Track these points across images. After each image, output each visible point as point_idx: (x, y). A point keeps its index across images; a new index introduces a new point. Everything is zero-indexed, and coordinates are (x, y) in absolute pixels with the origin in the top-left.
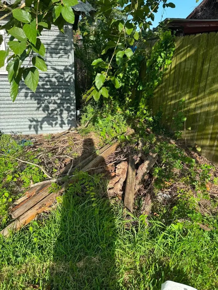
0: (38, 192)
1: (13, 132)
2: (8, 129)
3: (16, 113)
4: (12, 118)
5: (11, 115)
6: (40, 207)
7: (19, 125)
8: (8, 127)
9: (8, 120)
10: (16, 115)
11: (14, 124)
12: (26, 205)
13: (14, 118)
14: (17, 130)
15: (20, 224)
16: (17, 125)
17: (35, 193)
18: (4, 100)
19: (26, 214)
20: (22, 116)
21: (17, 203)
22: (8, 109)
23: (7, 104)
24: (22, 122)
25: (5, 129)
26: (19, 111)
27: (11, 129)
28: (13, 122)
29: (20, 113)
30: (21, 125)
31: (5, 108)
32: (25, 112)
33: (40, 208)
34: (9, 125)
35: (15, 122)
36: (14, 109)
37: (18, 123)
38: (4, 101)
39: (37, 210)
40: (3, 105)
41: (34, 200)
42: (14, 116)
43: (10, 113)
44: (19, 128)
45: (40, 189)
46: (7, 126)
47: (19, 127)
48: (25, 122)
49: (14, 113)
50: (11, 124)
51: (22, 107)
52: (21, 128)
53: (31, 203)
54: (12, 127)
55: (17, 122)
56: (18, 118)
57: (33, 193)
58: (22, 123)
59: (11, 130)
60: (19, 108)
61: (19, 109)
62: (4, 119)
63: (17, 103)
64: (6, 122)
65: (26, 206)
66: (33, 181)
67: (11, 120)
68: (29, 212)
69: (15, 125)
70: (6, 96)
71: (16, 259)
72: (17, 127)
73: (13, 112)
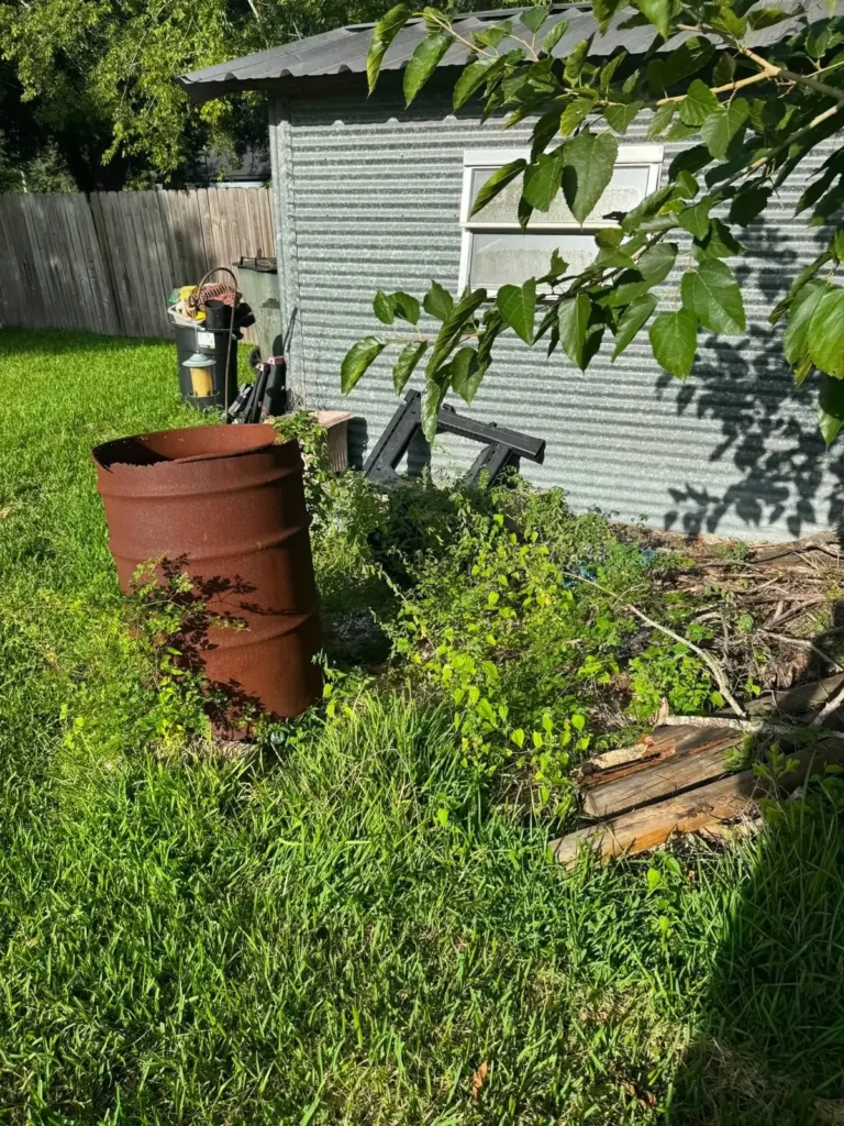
0: (684, 752)
1: (598, 510)
2: (586, 496)
3: (628, 443)
4: (609, 461)
5: (610, 448)
6: (693, 810)
7: (627, 488)
8: (588, 490)
9: (595, 466)
10: (624, 450)
11: (612, 481)
12: (637, 781)
13: (616, 462)
14: (613, 505)
15: (616, 844)
16: (619, 487)
17: (673, 752)
18: (600, 395)
19: (638, 816)
20: (644, 458)
21: (603, 765)
22: (601, 428)
23: (606, 409)
24: (641, 478)
25: (575, 494)
26: (641, 439)
27: (595, 497)
28: (609, 475)
29: (643, 445)
30: (634, 489)
31: (595, 421)
32: (659, 444)
33: (691, 813)
34: (592, 485)
35: (616, 476)
36: (623, 430)
37: (625, 482)
38: (597, 399)
39: (681, 816)
40: (590, 411)
41: (668, 775)
42: (618, 455)
43: (607, 441)
44: (622, 500)
45: (695, 744)
46: (586, 485)
47: (626, 494)
48: (651, 479)
49: (619, 443)
50: (600, 480)
51: (653, 426)
52: (629, 501)
53: (657, 782)
54: (601, 491)
55: (624, 475)
56: (629, 463)
57: (669, 748)
58: (637, 484)
59: (595, 501)
60: (641, 429)
61: (641, 431)
62: (582, 459)
63: (642, 408)
64: (586, 471)
65: (637, 787)
66: (671, 705)
67: (603, 467)
68: (649, 812)
69: (611, 487)
70: (608, 382)
71: (585, 962)
72: (616, 493)
73: (618, 440)
